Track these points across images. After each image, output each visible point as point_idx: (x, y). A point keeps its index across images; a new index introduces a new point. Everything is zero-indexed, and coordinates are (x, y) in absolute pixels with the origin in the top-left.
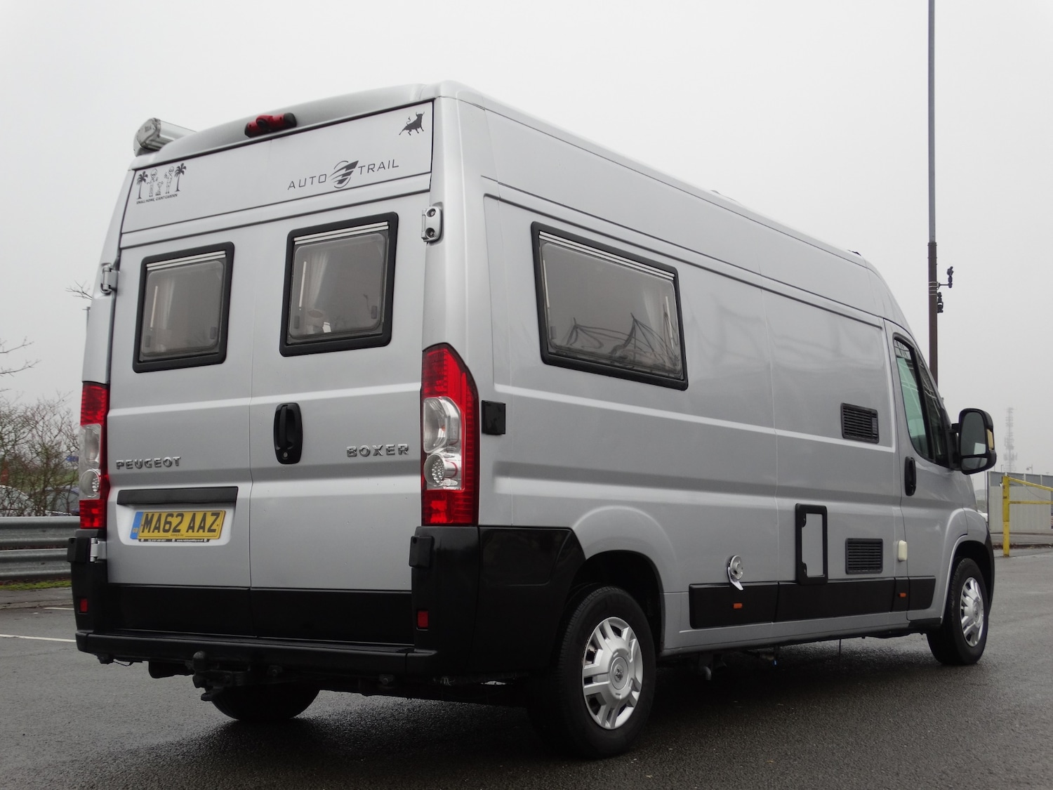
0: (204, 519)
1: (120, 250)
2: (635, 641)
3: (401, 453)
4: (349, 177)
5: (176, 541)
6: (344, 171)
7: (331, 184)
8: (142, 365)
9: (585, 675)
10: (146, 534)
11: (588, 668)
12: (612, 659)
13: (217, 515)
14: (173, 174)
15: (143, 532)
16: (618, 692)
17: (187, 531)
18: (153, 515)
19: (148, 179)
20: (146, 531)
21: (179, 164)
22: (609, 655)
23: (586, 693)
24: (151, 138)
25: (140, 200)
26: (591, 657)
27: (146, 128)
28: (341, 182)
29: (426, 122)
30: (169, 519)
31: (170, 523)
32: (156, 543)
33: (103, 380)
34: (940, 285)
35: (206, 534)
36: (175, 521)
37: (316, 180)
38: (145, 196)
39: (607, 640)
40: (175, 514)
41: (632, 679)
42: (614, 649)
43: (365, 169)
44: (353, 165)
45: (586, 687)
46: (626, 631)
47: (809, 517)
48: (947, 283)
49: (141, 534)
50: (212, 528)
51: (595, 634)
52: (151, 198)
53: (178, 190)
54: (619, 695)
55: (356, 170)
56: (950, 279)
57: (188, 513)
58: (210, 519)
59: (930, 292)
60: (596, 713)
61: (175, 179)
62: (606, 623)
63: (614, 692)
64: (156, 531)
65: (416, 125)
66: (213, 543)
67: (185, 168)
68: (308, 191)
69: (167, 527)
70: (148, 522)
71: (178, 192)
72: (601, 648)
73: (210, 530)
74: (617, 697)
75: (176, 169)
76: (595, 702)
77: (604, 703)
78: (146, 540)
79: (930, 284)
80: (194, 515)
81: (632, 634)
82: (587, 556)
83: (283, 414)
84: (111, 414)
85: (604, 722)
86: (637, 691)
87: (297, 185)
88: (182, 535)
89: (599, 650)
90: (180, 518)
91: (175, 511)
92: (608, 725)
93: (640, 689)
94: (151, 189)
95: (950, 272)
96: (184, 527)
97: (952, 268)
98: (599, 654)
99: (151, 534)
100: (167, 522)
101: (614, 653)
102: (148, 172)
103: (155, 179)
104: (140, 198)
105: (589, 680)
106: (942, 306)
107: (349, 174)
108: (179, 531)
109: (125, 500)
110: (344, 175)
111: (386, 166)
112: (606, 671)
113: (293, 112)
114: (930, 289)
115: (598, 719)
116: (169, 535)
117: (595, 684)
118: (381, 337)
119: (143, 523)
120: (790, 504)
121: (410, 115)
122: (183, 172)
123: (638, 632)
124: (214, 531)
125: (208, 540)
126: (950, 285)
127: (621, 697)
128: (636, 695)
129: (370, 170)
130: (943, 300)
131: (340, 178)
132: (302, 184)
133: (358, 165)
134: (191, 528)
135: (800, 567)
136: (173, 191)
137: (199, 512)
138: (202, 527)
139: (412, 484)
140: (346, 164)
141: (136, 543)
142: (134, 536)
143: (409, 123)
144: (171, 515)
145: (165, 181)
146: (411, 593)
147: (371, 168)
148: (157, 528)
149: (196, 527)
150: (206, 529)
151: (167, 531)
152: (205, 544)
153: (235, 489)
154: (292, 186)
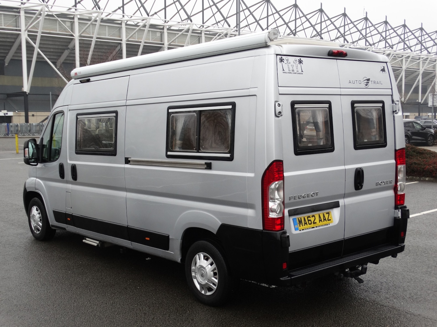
0: (324, 216)
1: (278, 94)
3: (390, 183)
5: (316, 227)
6: (366, 81)
8: (298, 152)
10: (302, 227)
13: (328, 213)
14: (298, 63)
15: (300, 226)
17: (320, 222)
18: (301, 218)
19: (285, 61)
20: (301, 226)
21: (299, 58)
25: (284, 71)
30: (309, 219)
31: (310, 220)
32: (307, 229)
35: (328, 222)
36: (312, 219)
37: (358, 82)
38: (286, 70)
40: (311, 216)
44: (368, 80)
49: (300, 228)
50: (329, 219)
52: (290, 72)
53: (302, 71)
55: (370, 82)
57: (316, 214)
58: (326, 216)
61: (299, 66)
65: (384, 70)
66: (331, 225)
67: (302, 61)
68: (356, 85)
69: (310, 222)
70: (300, 222)
71: (302, 72)
73: (328, 220)
75: (298, 61)
78: (303, 230)
80: (319, 215)
87: (352, 82)
88: (318, 224)
90: (314, 217)
91: (310, 214)
94: (289, 67)
96: (317, 220)
99: (304, 227)
100: (309, 220)
102: (284, 57)
103: (289, 62)
104: (283, 70)
107: (368, 83)
108: (316, 223)
109: (291, 214)
110: (367, 83)
111: (379, 83)
116: (312, 225)
118: (383, 144)
119: (298, 223)
122: (302, 63)
124: (330, 220)
125: (329, 224)
131: (366, 83)
133: (370, 80)
134: (320, 220)
136: (300, 71)
137: (321, 213)
138: (325, 220)
140: (366, 79)
141: (298, 232)
142: (296, 229)
143: (382, 69)
144: (310, 217)
145: (294, 65)
148: (305, 224)
149: (323, 220)
150: (327, 220)
151: (311, 224)
152: (329, 226)
153: (338, 202)
154: (350, 82)
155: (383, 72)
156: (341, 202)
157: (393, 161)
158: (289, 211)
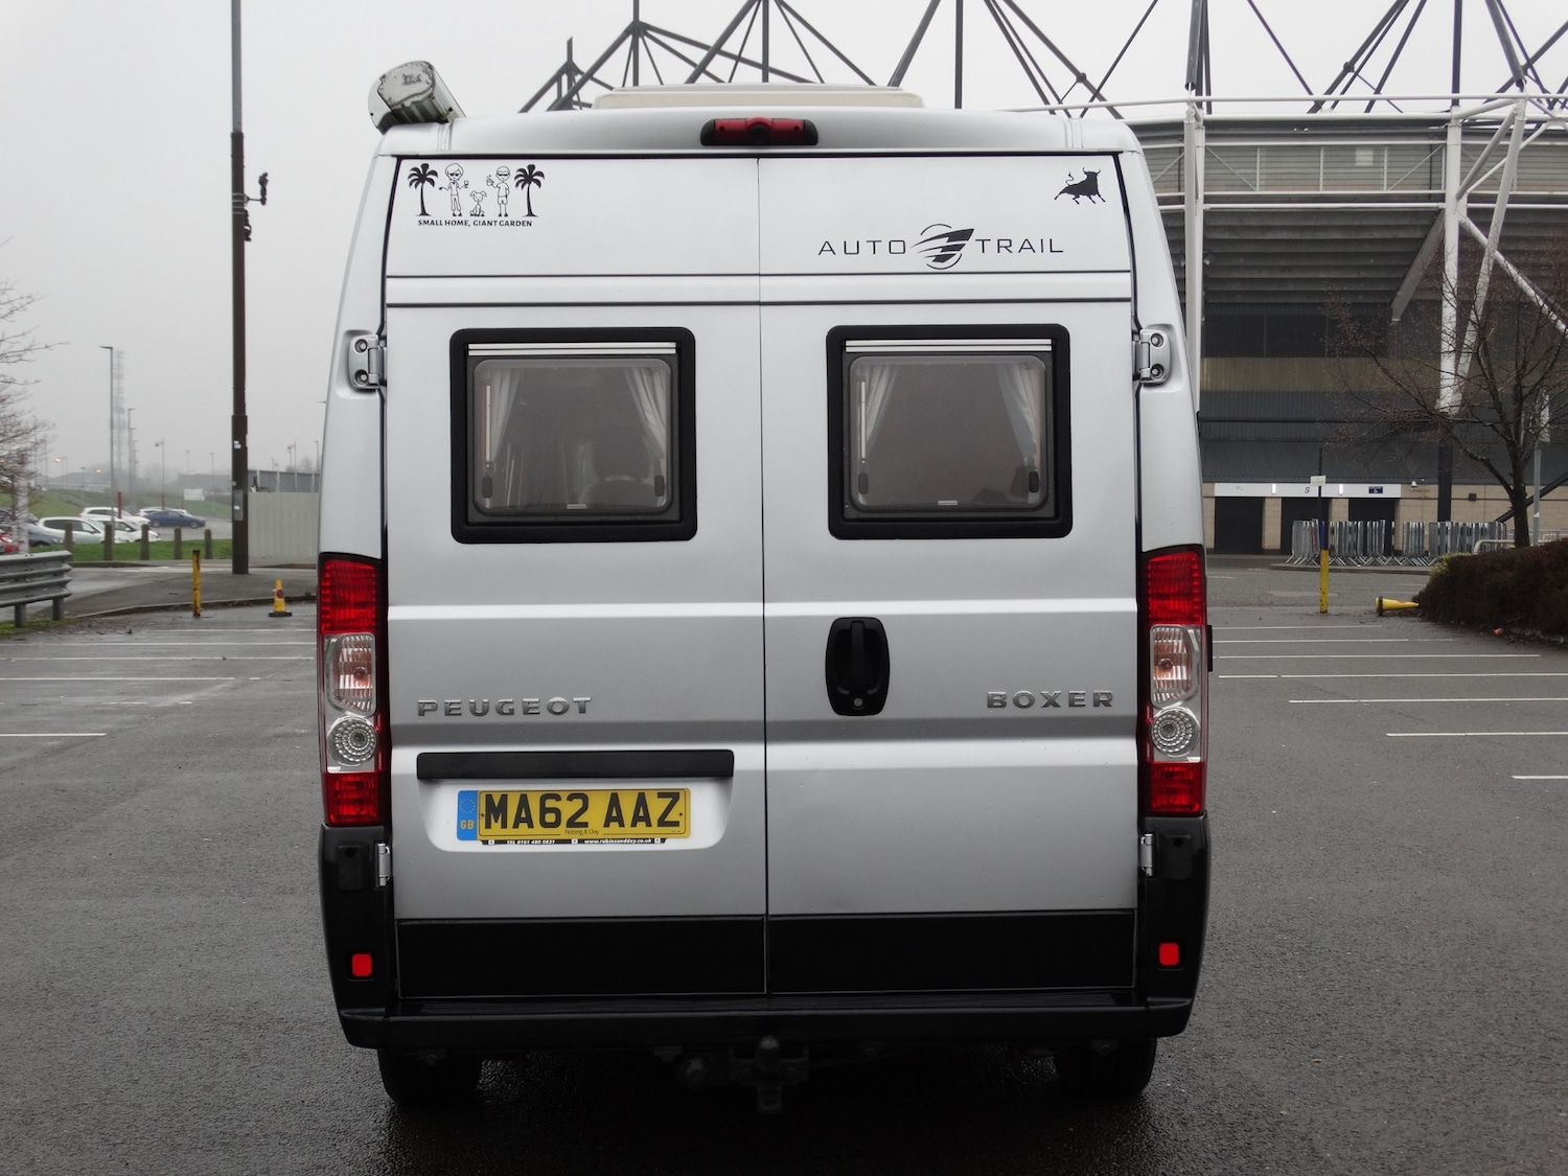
0: (641, 804)
1: (384, 306)
3: (1096, 704)
4: (958, 253)
5: (581, 842)
6: (944, 242)
7: (919, 259)
8: (470, 526)
10: (497, 831)
13: (674, 797)
14: (512, 181)
15: (488, 827)
17: (606, 825)
18: (504, 796)
19: (442, 180)
20: (496, 825)
21: (524, 164)
24: (416, 99)
25: (425, 218)
27: (405, 77)
28: (939, 259)
29: (1107, 183)
30: (550, 803)
31: (555, 811)
32: (525, 843)
34: (249, 199)
35: (655, 829)
36: (568, 809)
37: (882, 246)
38: (440, 214)
40: (564, 796)
43: (991, 246)
44: (966, 234)
48: (259, 197)
49: (484, 831)
50: (667, 819)
52: (458, 219)
53: (530, 214)
55: (971, 246)
56: (264, 192)
57: (599, 790)
58: (656, 807)
59: (234, 210)
61: (518, 192)
64: (524, 825)
65: (1087, 187)
66: (673, 844)
67: (540, 174)
68: (867, 263)
69: (550, 818)
70: (496, 810)
71: (530, 219)
73: (662, 822)
75: (514, 173)
78: (500, 842)
79: (234, 197)
80: (615, 794)
83: (857, 635)
84: (394, 613)
87: (839, 249)
88: (597, 832)
90: (578, 801)
91: (564, 787)
94: (455, 202)
95: (263, 181)
96: (596, 814)
97: (266, 175)
99: (510, 830)
100: (544, 811)
102: (437, 165)
103: (461, 183)
104: (424, 213)
106: (249, 232)
107: (959, 248)
108: (584, 825)
109: (432, 771)
110: (945, 249)
111: (1037, 247)
113: (813, 120)
114: (234, 204)
116: (561, 832)
118: (1054, 523)
119: (483, 811)
122: (539, 183)
124: (675, 824)
125: (663, 840)
126: (263, 201)
129: (1003, 249)
130: (250, 223)
131: (938, 252)
132: (852, 248)
133: (974, 236)
134: (614, 818)
136: (518, 215)
137: (629, 788)
138: (641, 818)
139: (1124, 751)
140: (948, 230)
141: (474, 846)
142: (463, 834)
143: (1071, 183)
145: (491, 191)
147: (1004, 245)
148: (523, 820)
149: (628, 816)
150: (654, 822)
151: (556, 824)
152: (658, 847)
153: (729, 755)
154: (828, 249)
155: (1083, 199)
156: (747, 756)
157: (1130, 605)
158: (422, 760)
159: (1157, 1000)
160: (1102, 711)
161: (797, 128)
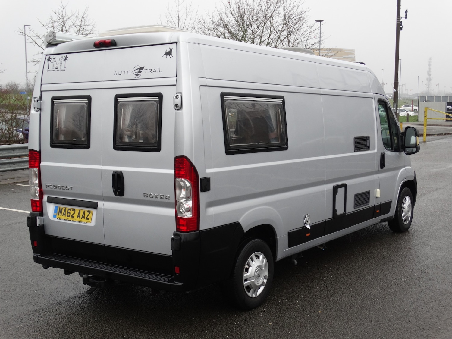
0: (84, 214)
1: (41, 91)
2: (265, 259)
3: (166, 199)
4: (141, 74)
5: (73, 221)
6: (138, 71)
7: (133, 76)
8: (54, 145)
9: (244, 279)
10: (60, 216)
11: (246, 275)
12: (256, 270)
13: (89, 212)
14: (63, 60)
15: (58, 215)
16: (258, 282)
17: (77, 218)
18: (62, 208)
19: (52, 60)
20: (60, 215)
21: (65, 55)
22: (255, 268)
23: (245, 286)
24: (52, 40)
25: (48, 70)
26: (247, 270)
27: (49, 35)
28: (137, 75)
29: (174, 52)
30: (69, 211)
31: (70, 213)
32: (64, 220)
33: (38, 149)
34: (401, 18)
35: (85, 220)
36: (72, 212)
37: (126, 73)
38: (51, 69)
39: (254, 262)
40: (72, 209)
41: (264, 276)
42: (256, 266)
43: (147, 71)
44: (142, 68)
45: (245, 283)
46: (261, 256)
47: (339, 190)
48: (405, 17)
49: (58, 216)
50: (88, 218)
51: (248, 261)
52: (53, 70)
54: (259, 284)
55: (143, 71)
56: (406, 15)
57: (77, 209)
58: (86, 214)
59: (397, 21)
60: (249, 292)
61: (64, 62)
62: (253, 255)
63: (256, 283)
64: (64, 216)
65: (169, 54)
66: (88, 224)
67: (68, 57)
68: (123, 77)
69: (69, 214)
70: (60, 211)
71: (65, 69)
72: (251, 266)
73: (87, 219)
74: (258, 285)
75: (64, 58)
76: (249, 288)
77: (252, 288)
78: (60, 219)
79: (397, 18)
80: (80, 211)
81: (264, 257)
82: (245, 231)
83: (116, 175)
84: (42, 164)
85: (252, 295)
86: (266, 279)
87: (118, 74)
88: (75, 219)
89: (250, 267)
90: (74, 211)
91: (72, 207)
92: (254, 296)
93: (267, 278)
94: (53, 65)
95: (406, 12)
96: (76, 215)
97: (407, 10)
98: (250, 269)
99: (62, 217)
100: (68, 213)
101: (256, 268)
102: (52, 57)
103: (55, 61)
104: (48, 69)
105: (246, 280)
106: (402, 28)
107: (140, 72)
108: (74, 217)
109: (50, 200)
110: (138, 72)
111: (157, 71)
112: (253, 275)
113: (114, 39)
114: (397, 20)
115: (250, 294)
116: (70, 218)
117: (249, 281)
118: (157, 148)
119: (58, 211)
120: (330, 186)
121: (167, 48)
122: (67, 60)
123: (266, 256)
124: (89, 219)
125: (86, 223)
126: (406, 18)
127: (259, 285)
128: (265, 281)
129: (150, 72)
130: (402, 25)
131: (137, 73)
132: (120, 74)
133: (144, 69)
134: (79, 216)
135: (335, 211)
136: (63, 68)
137: (82, 209)
139: (171, 212)
140: (139, 67)
141: (55, 219)
142: (55, 216)
143: (166, 52)
144: (70, 209)
145: (59, 62)
146: (172, 256)
147: (150, 71)
148: (64, 214)
149: (81, 217)
150: (85, 218)
151: (69, 216)
152: (85, 224)
153: (97, 203)
154: (116, 74)
155: (168, 56)
156: (101, 204)
157: (172, 172)
158: (48, 198)
159: (175, 282)
160: (167, 201)
161: (109, 42)
